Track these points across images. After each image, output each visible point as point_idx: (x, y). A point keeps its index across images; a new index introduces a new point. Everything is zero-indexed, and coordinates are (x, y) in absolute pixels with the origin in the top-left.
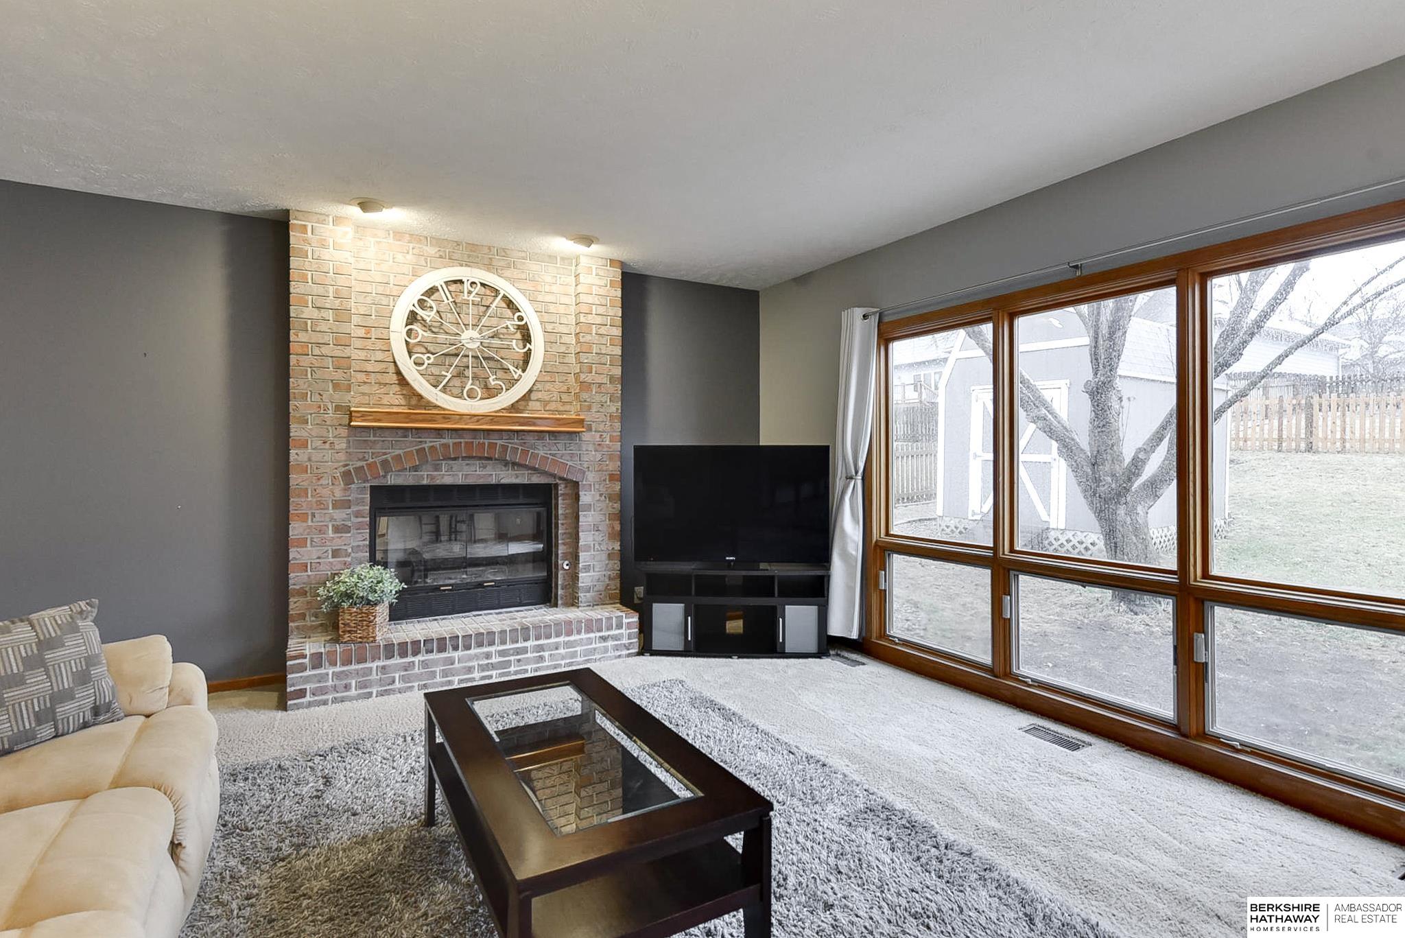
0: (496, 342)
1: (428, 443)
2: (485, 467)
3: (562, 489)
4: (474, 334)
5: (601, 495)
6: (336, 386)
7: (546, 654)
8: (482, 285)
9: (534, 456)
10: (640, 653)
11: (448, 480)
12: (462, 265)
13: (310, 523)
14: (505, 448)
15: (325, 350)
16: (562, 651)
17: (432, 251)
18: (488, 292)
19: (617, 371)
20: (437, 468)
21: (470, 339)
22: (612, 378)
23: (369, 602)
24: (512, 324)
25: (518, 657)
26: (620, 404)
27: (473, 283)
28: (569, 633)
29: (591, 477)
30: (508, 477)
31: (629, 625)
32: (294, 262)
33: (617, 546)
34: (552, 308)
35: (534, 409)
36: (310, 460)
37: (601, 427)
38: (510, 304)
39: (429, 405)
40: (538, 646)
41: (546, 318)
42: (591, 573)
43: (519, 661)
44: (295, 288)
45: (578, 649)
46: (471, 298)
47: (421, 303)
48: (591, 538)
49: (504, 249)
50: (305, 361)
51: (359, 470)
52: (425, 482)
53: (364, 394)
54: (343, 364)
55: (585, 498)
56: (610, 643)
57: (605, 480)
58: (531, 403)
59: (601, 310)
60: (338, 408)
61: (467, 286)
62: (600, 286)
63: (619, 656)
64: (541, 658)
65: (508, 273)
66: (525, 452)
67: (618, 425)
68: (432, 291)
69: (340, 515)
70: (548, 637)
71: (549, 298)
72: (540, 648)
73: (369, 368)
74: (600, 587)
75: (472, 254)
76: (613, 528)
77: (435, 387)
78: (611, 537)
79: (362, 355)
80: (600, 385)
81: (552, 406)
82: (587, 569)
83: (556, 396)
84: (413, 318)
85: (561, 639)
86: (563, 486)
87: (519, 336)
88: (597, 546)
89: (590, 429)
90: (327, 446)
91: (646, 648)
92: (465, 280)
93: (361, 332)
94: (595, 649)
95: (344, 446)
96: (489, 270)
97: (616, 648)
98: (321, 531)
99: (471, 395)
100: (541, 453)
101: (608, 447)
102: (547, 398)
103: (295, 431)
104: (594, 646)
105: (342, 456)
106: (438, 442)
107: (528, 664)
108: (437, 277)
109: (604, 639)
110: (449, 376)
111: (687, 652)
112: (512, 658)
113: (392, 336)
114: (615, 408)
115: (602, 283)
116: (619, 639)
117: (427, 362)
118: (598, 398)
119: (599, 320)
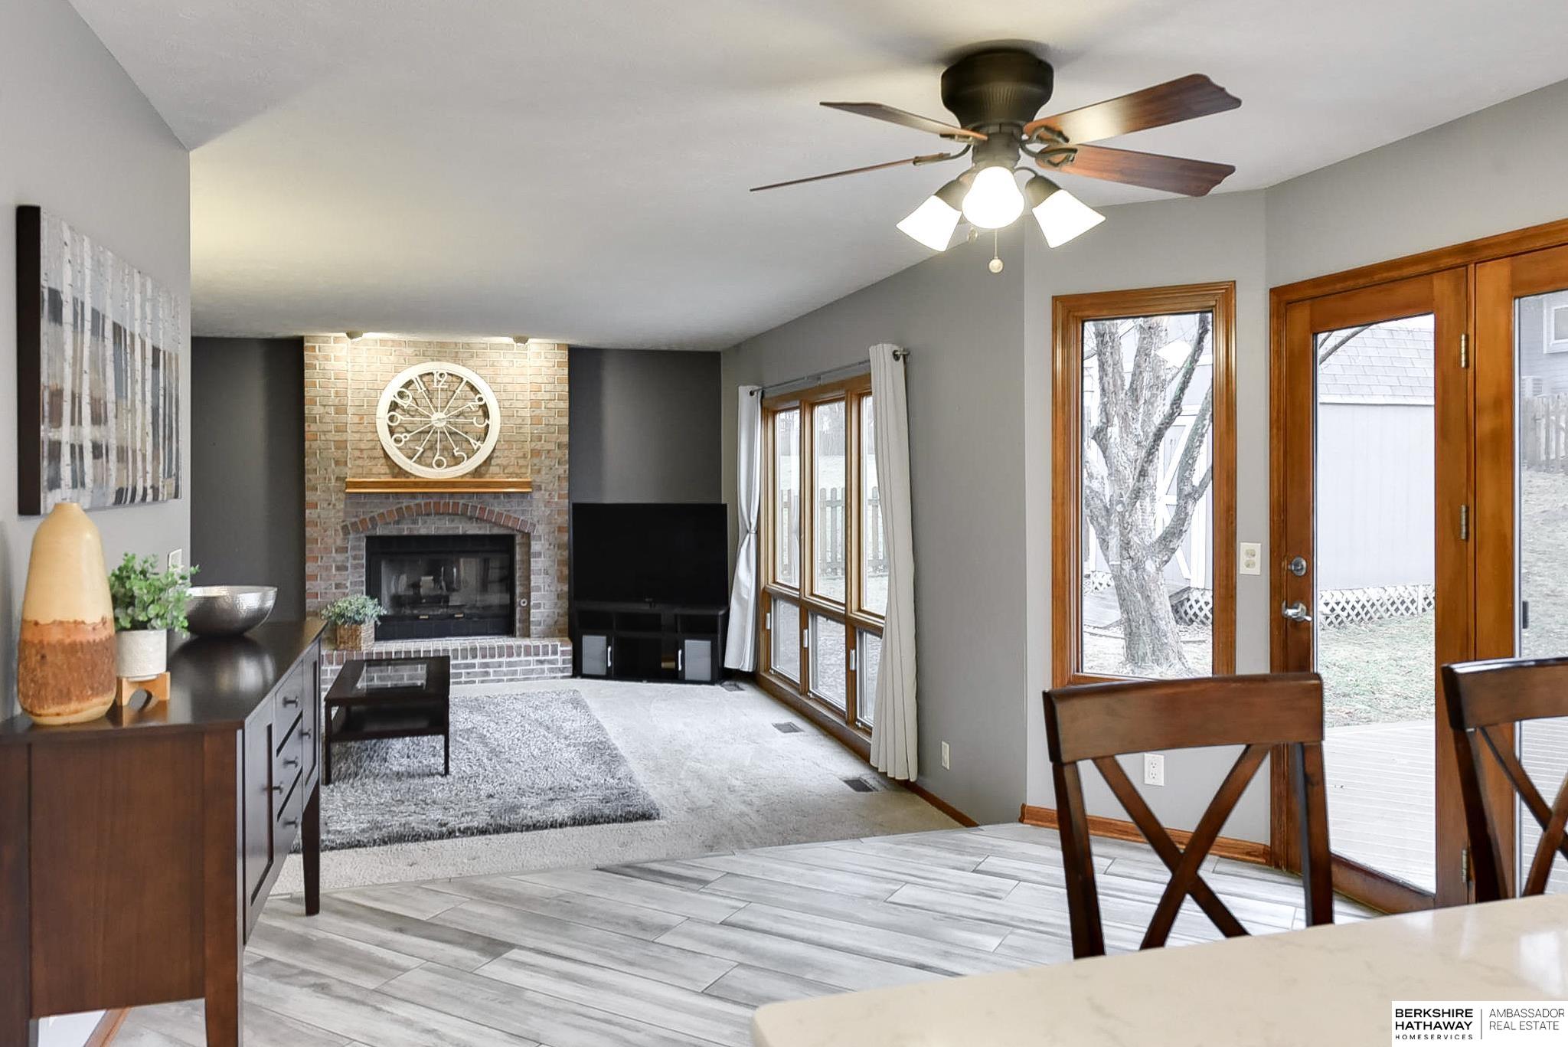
0: (461, 420)
1: (405, 503)
2: (453, 521)
3: (518, 539)
4: (442, 415)
5: (550, 544)
6: (337, 463)
7: (491, 670)
8: (449, 374)
9: (491, 512)
10: (574, 676)
11: (423, 532)
12: (433, 360)
13: (319, 563)
14: (466, 506)
15: (329, 436)
16: (504, 669)
17: (409, 351)
18: (454, 379)
19: (565, 439)
20: (415, 522)
21: (439, 419)
22: (560, 446)
23: (356, 622)
24: (473, 405)
25: (469, 671)
26: (567, 466)
27: (441, 375)
28: (510, 655)
29: (541, 529)
30: (473, 529)
31: (563, 653)
32: (307, 373)
33: (566, 588)
34: (509, 388)
35: (495, 474)
36: (319, 517)
37: (550, 487)
38: (473, 388)
39: (406, 474)
40: (484, 663)
41: (504, 396)
42: (542, 610)
43: (468, 673)
44: (309, 393)
45: (518, 668)
46: (440, 386)
47: (401, 395)
48: (541, 580)
49: (468, 344)
50: (315, 445)
51: (354, 524)
52: (406, 533)
53: (359, 466)
54: (341, 445)
55: (536, 546)
56: (546, 666)
57: (554, 532)
58: (491, 468)
59: (549, 387)
60: (338, 479)
61: (436, 376)
62: (548, 368)
63: (554, 678)
64: (487, 674)
65: (471, 362)
66: (483, 510)
67: (565, 485)
68: (409, 384)
69: (340, 557)
70: (493, 656)
71: (506, 380)
72: (486, 665)
73: (363, 446)
74: (550, 621)
75: (441, 352)
76: (562, 572)
77: (411, 458)
78: (560, 579)
79: (357, 436)
80: (549, 451)
81: (510, 470)
82: (538, 606)
83: (513, 461)
84: (394, 406)
85: (504, 659)
86: (520, 536)
87: (480, 413)
88: (546, 588)
89: (539, 488)
90: (331, 506)
91: (578, 672)
92: (434, 372)
93: (356, 419)
94: (533, 670)
95: (342, 506)
96: (455, 362)
97: (551, 670)
98: (328, 569)
99: (439, 464)
100: (497, 510)
101: (557, 503)
102: (505, 463)
103: (310, 496)
104: (532, 667)
105: (341, 514)
106: (413, 503)
107: (476, 676)
108: (413, 372)
109: (541, 662)
110: (421, 450)
111: (609, 676)
112: (463, 671)
113: (378, 421)
114: (563, 470)
115: (551, 364)
116: (554, 664)
117: (404, 440)
118: (547, 462)
119: (547, 396)
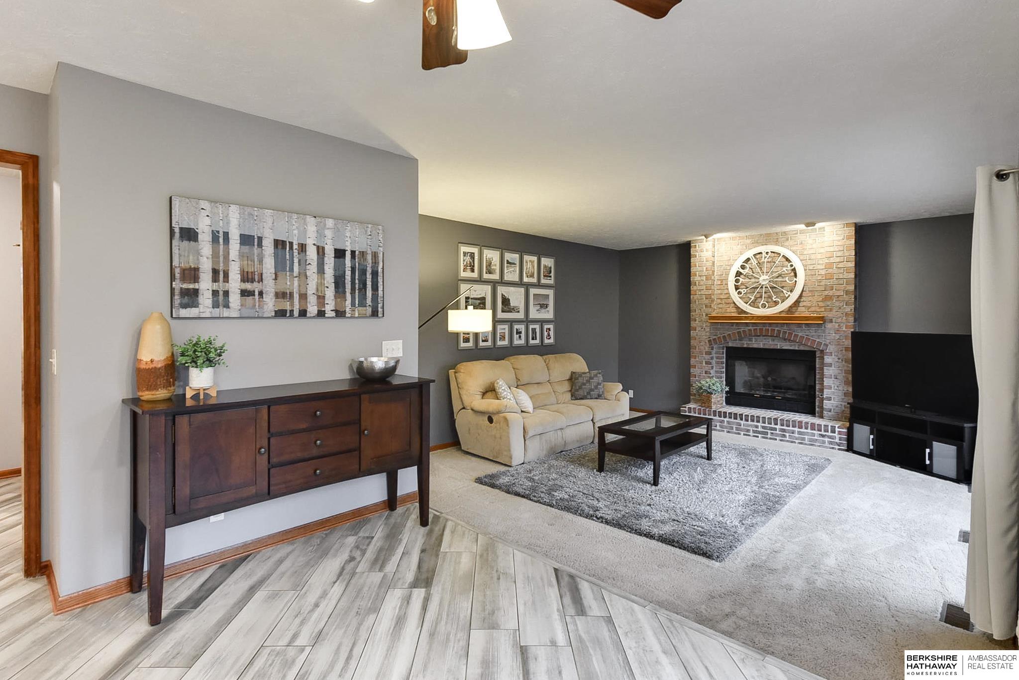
0: (780, 279)
1: (742, 329)
2: (773, 340)
3: (818, 354)
4: (765, 277)
5: (839, 359)
6: (706, 306)
7: (787, 435)
8: (771, 252)
9: (796, 336)
10: (847, 450)
11: (755, 346)
12: (763, 245)
13: (697, 359)
14: (779, 331)
15: (702, 292)
16: (796, 435)
17: (749, 241)
18: (776, 255)
19: (852, 288)
20: (750, 340)
21: (764, 279)
22: (847, 292)
23: (709, 393)
24: (787, 269)
25: (772, 432)
26: (853, 306)
27: (767, 253)
28: (801, 427)
29: (831, 348)
30: (786, 346)
31: (840, 433)
32: (692, 260)
33: (850, 389)
34: (813, 257)
35: (802, 311)
36: (697, 335)
37: (839, 320)
38: (788, 260)
39: (745, 312)
40: (783, 429)
41: (809, 262)
42: (832, 402)
43: (772, 433)
44: (693, 270)
45: (806, 437)
46: (766, 260)
47: (743, 267)
48: (832, 382)
49: (785, 232)
50: (696, 297)
51: (714, 339)
52: (745, 346)
53: (719, 308)
54: (708, 297)
55: (828, 359)
56: (827, 439)
57: (842, 351)
58: (799, 308)
59: (839, 254)
60: (707, 315)
61: (764, 254)
62: (839, 241)
63: (833, 448)
64: (784, 436)
65: (787, 244)
66: (790, 334)
67: (852, 319)
68: (748, 260)
69: (708, 357)
70: (788, 426)
71: (811, 252)
72: (784, 430)
73: (722, 297)
74: (837, 410)
75: (768, 239)
76: (848, 379)
77: (747, 303)
78: (846, 383)
79: (719, 292)
80: (838, 296)
81: (813, 309)
82: (829, 399)
83: (815, 304)
84: (738, 274)
85: (796, 429)
86: (819, 352)
87: (793, 274)
88: (836, 387)
89: (831, 321)
90: (703, 330)
91: (850, 448)
92: (763, 252)
93: (719, 283)
94: (817, 440)
95: (709, 330)
96: (776, 245)
97: (831, 443)
98: (701, 363)
99: (764, 306)
100: (800, 334)
101: (844, 331)
102: (809, 305)
103: (693, 324)
104: (816, 438)
105: (708, 334)
106: (747, 329)
107: (778, 436)
108: (749, 254)
109: (823, 436)
110: (753, 298)
111: (870, 456)
112: (769, 431)
113: (729, 283)
114: (850, 309)
115: (841, 238)
116: (833, 439)
117: (743, 293)
118: (837, 304)
119: (838, 260)
